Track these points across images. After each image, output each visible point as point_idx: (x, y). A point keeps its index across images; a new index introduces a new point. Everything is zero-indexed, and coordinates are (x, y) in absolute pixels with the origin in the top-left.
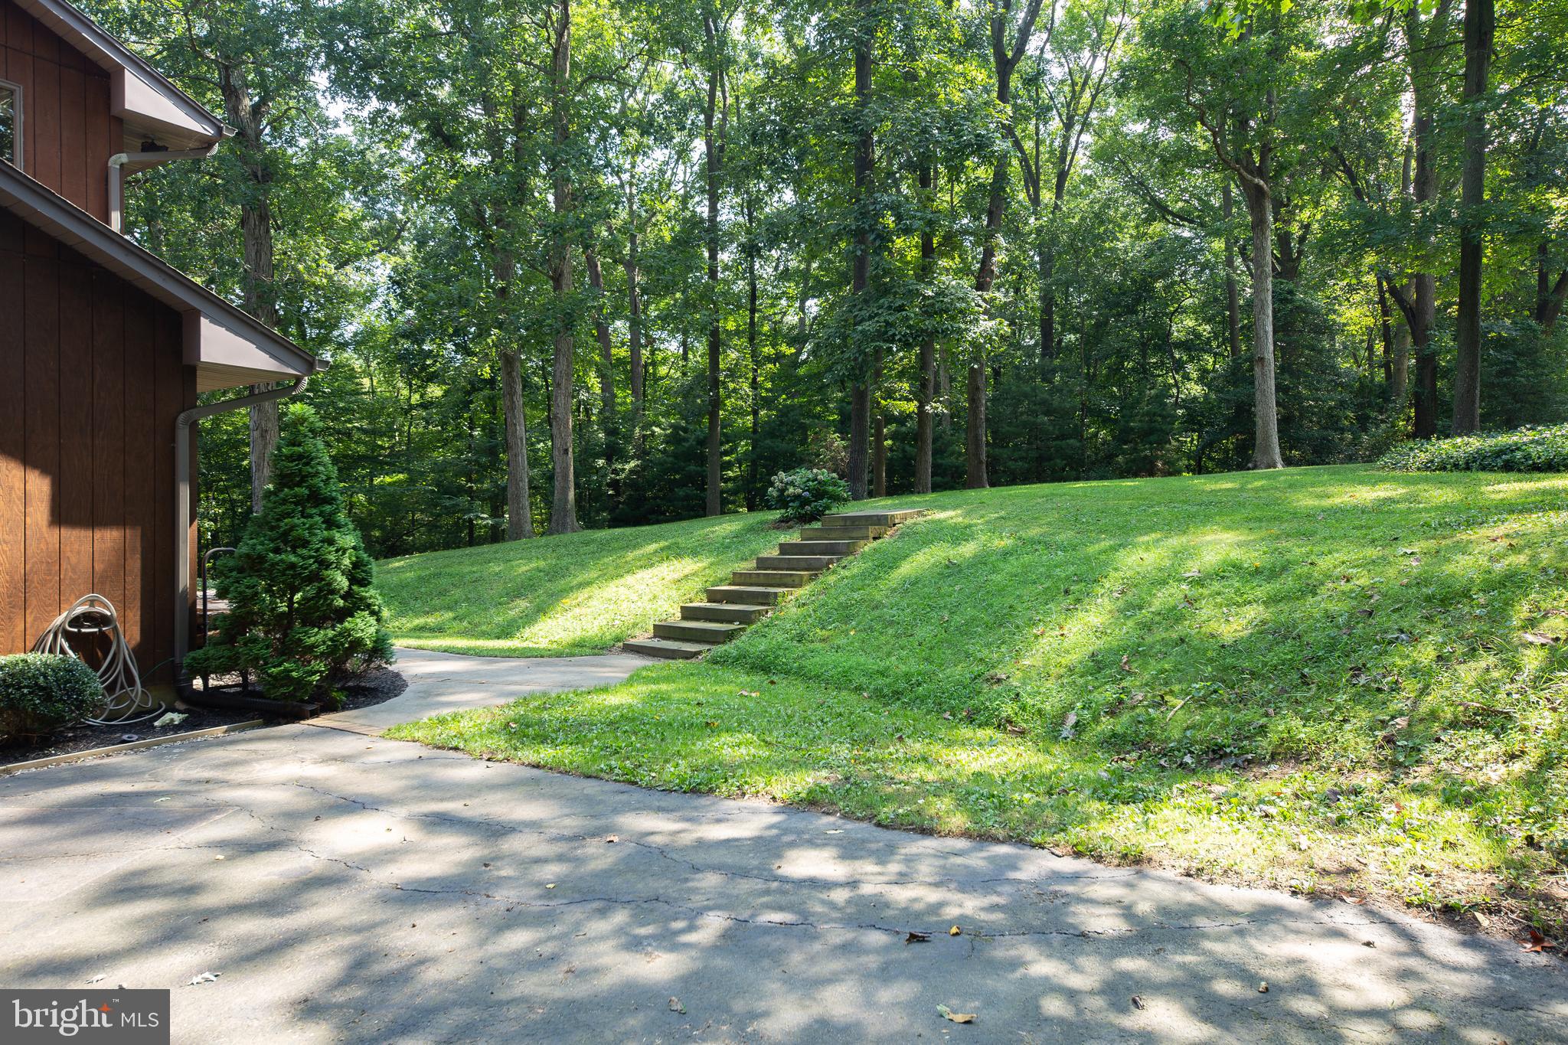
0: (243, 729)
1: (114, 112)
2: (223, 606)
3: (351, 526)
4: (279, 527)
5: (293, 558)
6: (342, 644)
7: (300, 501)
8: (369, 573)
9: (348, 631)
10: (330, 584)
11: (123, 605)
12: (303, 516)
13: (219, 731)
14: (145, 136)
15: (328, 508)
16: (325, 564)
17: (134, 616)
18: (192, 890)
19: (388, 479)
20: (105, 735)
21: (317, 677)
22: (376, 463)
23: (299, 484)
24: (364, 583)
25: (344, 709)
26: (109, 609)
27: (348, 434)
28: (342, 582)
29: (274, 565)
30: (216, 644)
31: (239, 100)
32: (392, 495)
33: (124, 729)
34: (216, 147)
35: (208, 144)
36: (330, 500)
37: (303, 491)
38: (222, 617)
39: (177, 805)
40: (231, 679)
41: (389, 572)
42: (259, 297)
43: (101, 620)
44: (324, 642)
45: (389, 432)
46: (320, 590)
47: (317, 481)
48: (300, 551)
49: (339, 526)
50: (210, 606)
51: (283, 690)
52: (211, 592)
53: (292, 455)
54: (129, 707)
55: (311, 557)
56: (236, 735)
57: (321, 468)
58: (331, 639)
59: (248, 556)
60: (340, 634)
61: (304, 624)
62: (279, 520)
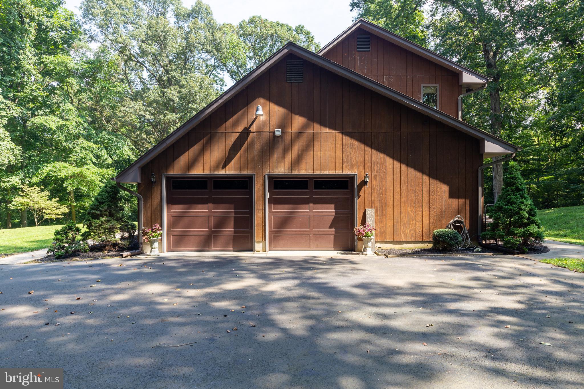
0: (497, 255)
1: (460, 84)
2: (491, 221)
3: (529, 198)
4: (506, 198)
5: (511, 207)
6: (527, 234)
7: (513, 191)
8: (535, 212)
9: (528, 230)
10: (522, 215)
11: (465, 218)
12: (514, 195)
13: (491, 254)
14: (467, 87)
15: (521, 192)
16: (521, 209)
17: (468, 221)
18: (491, 282)
19: (546, 178)
20: (462, 251)
21: (518, 243)
22: (540, 172)
23: (513, 186)
24: (534, 215)
25: (527, 254)
26: (462, 219)
27: (528, 161)
28: (526, 215)
29: (505, 209)
30: (489, 231)
31: (489, 53)
32: (548, 184)
33: (467, 250)
34: (486, 85)
35: (484, 85)
36: (522, 190)
37: (514, 188)
38: (490, 224)
39: (484, 267)
40: (492, 241)
41: (544, 214)
42: (495, 119)
43: (460, 222)
44: (521, 233)
45: (546, 159)
46: (519, 217)
47: (519, 185)
48: (513, 205)
49: (525, 198)
50: (487, 220)
51: (508, 245)
52: (487, 217)
53: (510, 177)
54: (467, 246)
55: (516, 207)
56: (495, 256)
57: (519, 180)
58: (523, 232)
59: (498, 206)
60: (526, 231)
61: (514, 227)
62: (507, 196)
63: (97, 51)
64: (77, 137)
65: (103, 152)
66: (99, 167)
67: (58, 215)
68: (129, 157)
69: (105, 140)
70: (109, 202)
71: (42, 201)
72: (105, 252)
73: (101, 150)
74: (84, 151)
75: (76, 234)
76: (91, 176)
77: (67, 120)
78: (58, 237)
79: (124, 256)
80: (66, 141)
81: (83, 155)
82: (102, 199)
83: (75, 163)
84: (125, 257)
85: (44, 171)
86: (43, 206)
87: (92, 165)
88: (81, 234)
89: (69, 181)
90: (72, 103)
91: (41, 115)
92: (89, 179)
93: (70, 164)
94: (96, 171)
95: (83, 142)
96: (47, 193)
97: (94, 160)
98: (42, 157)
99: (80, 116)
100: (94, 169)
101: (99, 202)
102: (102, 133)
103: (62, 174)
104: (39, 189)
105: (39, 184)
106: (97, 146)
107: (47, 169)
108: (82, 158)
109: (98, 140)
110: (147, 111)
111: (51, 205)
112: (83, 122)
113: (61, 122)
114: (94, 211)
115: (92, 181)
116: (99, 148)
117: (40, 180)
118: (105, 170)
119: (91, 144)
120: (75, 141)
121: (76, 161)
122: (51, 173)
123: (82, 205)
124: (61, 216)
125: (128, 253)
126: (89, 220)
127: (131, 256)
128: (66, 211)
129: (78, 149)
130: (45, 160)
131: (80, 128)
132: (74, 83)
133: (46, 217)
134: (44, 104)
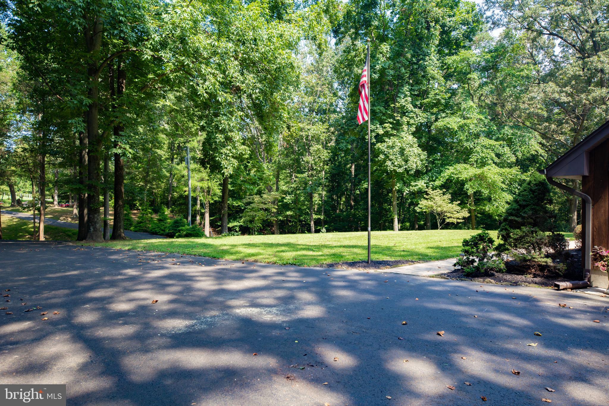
63: (498, 39)
64: (477, 136)
65: (505, 150)
66: (501, 167)
67: (458, 218)
68: (537, 152)
69: (508, 135)
70: (534, 205)
71: (444, 204)
72: (528, 276)
73: (503, 147)
74: (485, 150)
75: (489, 246)
76: (492, 177)
77: (468, 118)
78: (467, 248)
79: (561, 288)
80: (467, 140)
81: (483, 155)
82: (524, 201)
83: (475, 163)
84: (564, 289)
85: (446, 174)
86: (445, 209)
87: (494, 165)
88: (495, 246)
89: (469, 183)
90: (473, 100)
91: (444, 118)
92: (490, 180)
93: (471, 165)
94: (498, 171)
95: (484, 140)
96: (448, 196)
97: (496, 160)
98: (444, 161)
99: (481, 113)
100: (495, 169)
101: (520, 205)
102: (504, 128)
103: (464, 176)
104: (441, 192)
105: (442, 187)
106: (499, 143)
107: (449, 172)
108: (483, 157)
109: (500, 136)
110: (563, 92)
111: (452, 208)
112: (484, 119)
113: (463, 122)
114: (513, 218)
115: (494, 182)
116: (500, 145)
117: (443, 183)
118: (508, 170)
119: (492, 142)
120: (476, 141)
121: (476, 161)
122: (452, 175)
123: (481, 209)
124: (461, 221)
125: (567, 284)
126: (506, 229)
127: (572, 289)
128: (467, 215)
129: (478, 149)
130: (446, 162)
131: (481, 126)
132: (476, 77)
133: (448, 221)
134: (447, 106)
